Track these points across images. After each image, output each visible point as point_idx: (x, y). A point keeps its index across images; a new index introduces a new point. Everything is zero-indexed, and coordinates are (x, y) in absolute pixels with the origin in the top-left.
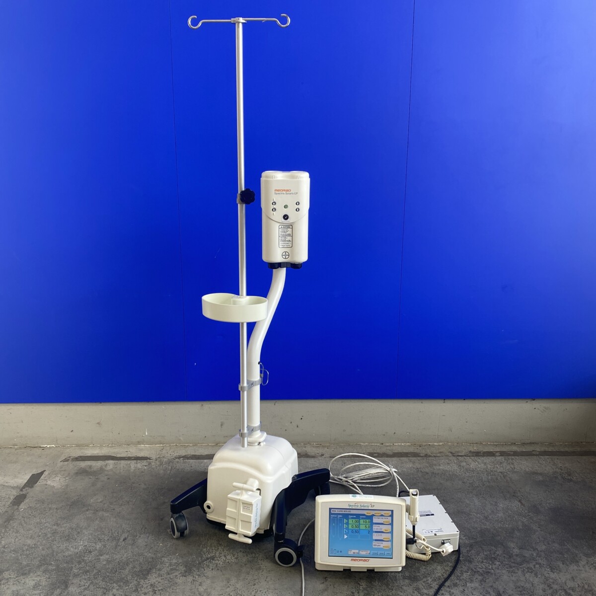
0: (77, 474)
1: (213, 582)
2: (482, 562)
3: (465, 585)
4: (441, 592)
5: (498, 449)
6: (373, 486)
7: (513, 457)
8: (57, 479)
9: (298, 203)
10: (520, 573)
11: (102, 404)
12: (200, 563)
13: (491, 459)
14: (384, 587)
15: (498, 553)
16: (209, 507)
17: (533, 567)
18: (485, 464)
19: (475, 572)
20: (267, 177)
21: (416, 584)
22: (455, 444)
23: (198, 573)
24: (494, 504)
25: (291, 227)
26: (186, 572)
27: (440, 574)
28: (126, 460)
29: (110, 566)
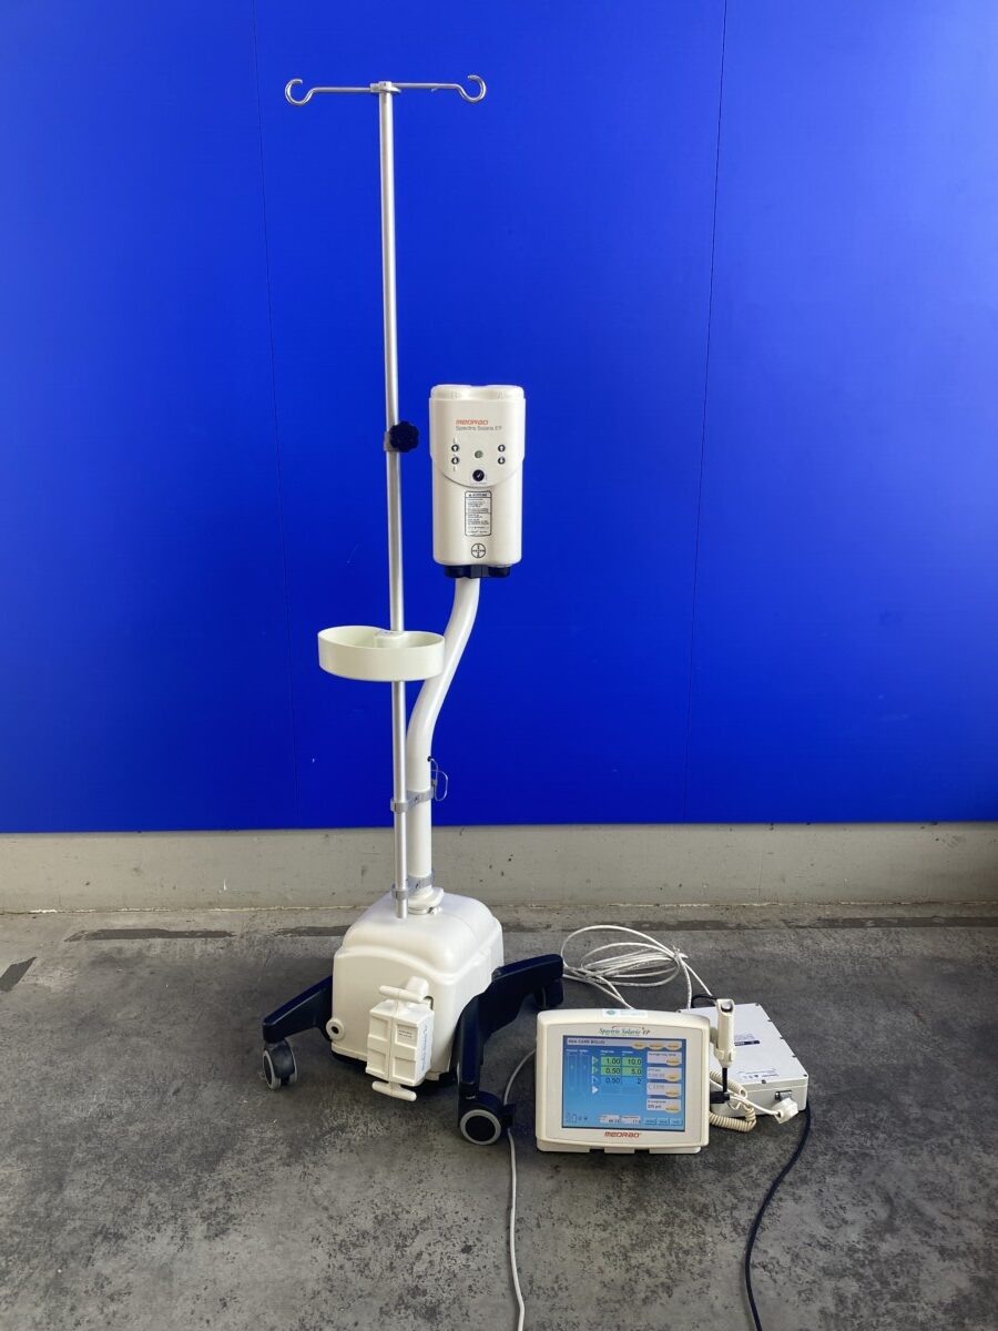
0: (93, 964)
1: (342, 1178)
2: (853, 1134)
3: (822, 1181)
4: (777, 1195)
5: (868, 914)
6: (642, 985)
7: (898, 929)
8: (58, 973)
9: (502, 448)
10: (925, 1155)
11: (143, 833)
12: (317, 1139)
13: (858, 932)
14: (668, 1186)
15: (881, 1115)
16: (335, 1030)
17: (949, 1144)
18: (848, 941)
19: (840, 1154)
20: (441, 395)
21: (728, 1179)
22: (791, 905)
23: (314, 1159)
24: (867, 1018)
25: (489, 495)
26: (290, 1156)
27: (773, 1159)
28: (187, 937)
29: (147, 1145)
